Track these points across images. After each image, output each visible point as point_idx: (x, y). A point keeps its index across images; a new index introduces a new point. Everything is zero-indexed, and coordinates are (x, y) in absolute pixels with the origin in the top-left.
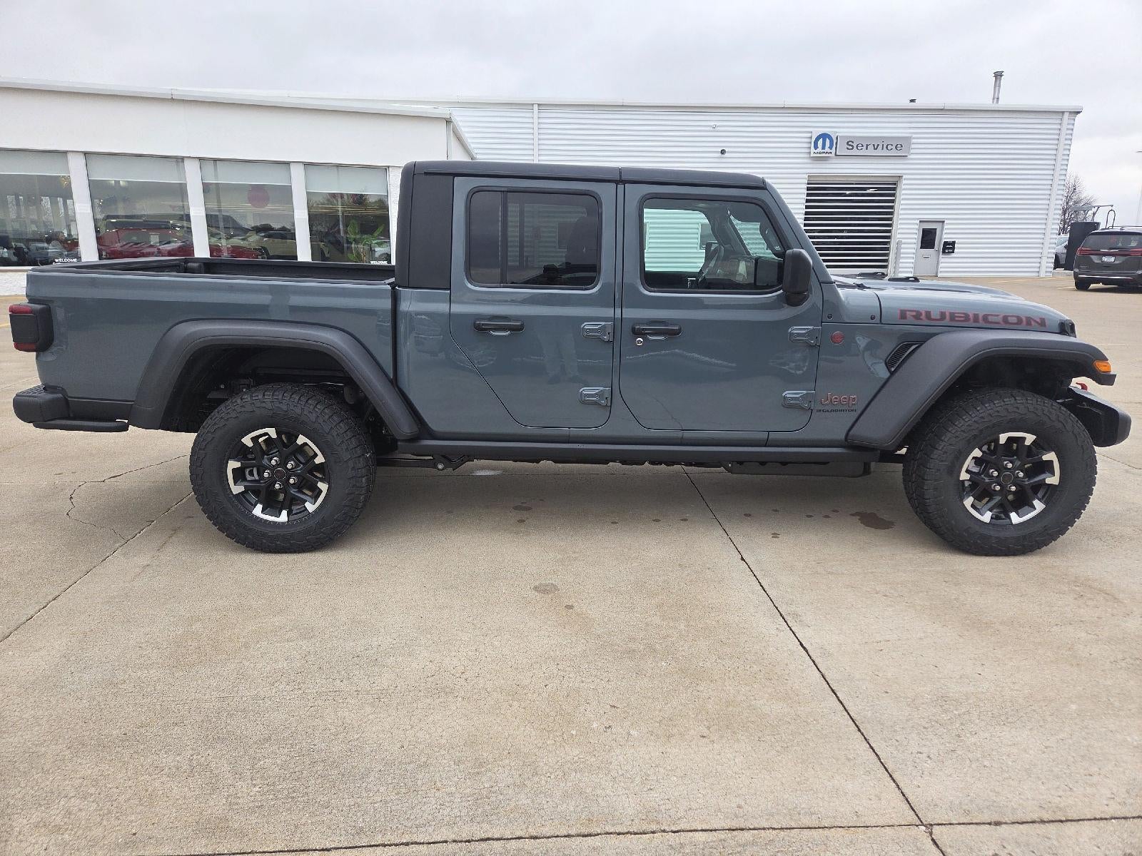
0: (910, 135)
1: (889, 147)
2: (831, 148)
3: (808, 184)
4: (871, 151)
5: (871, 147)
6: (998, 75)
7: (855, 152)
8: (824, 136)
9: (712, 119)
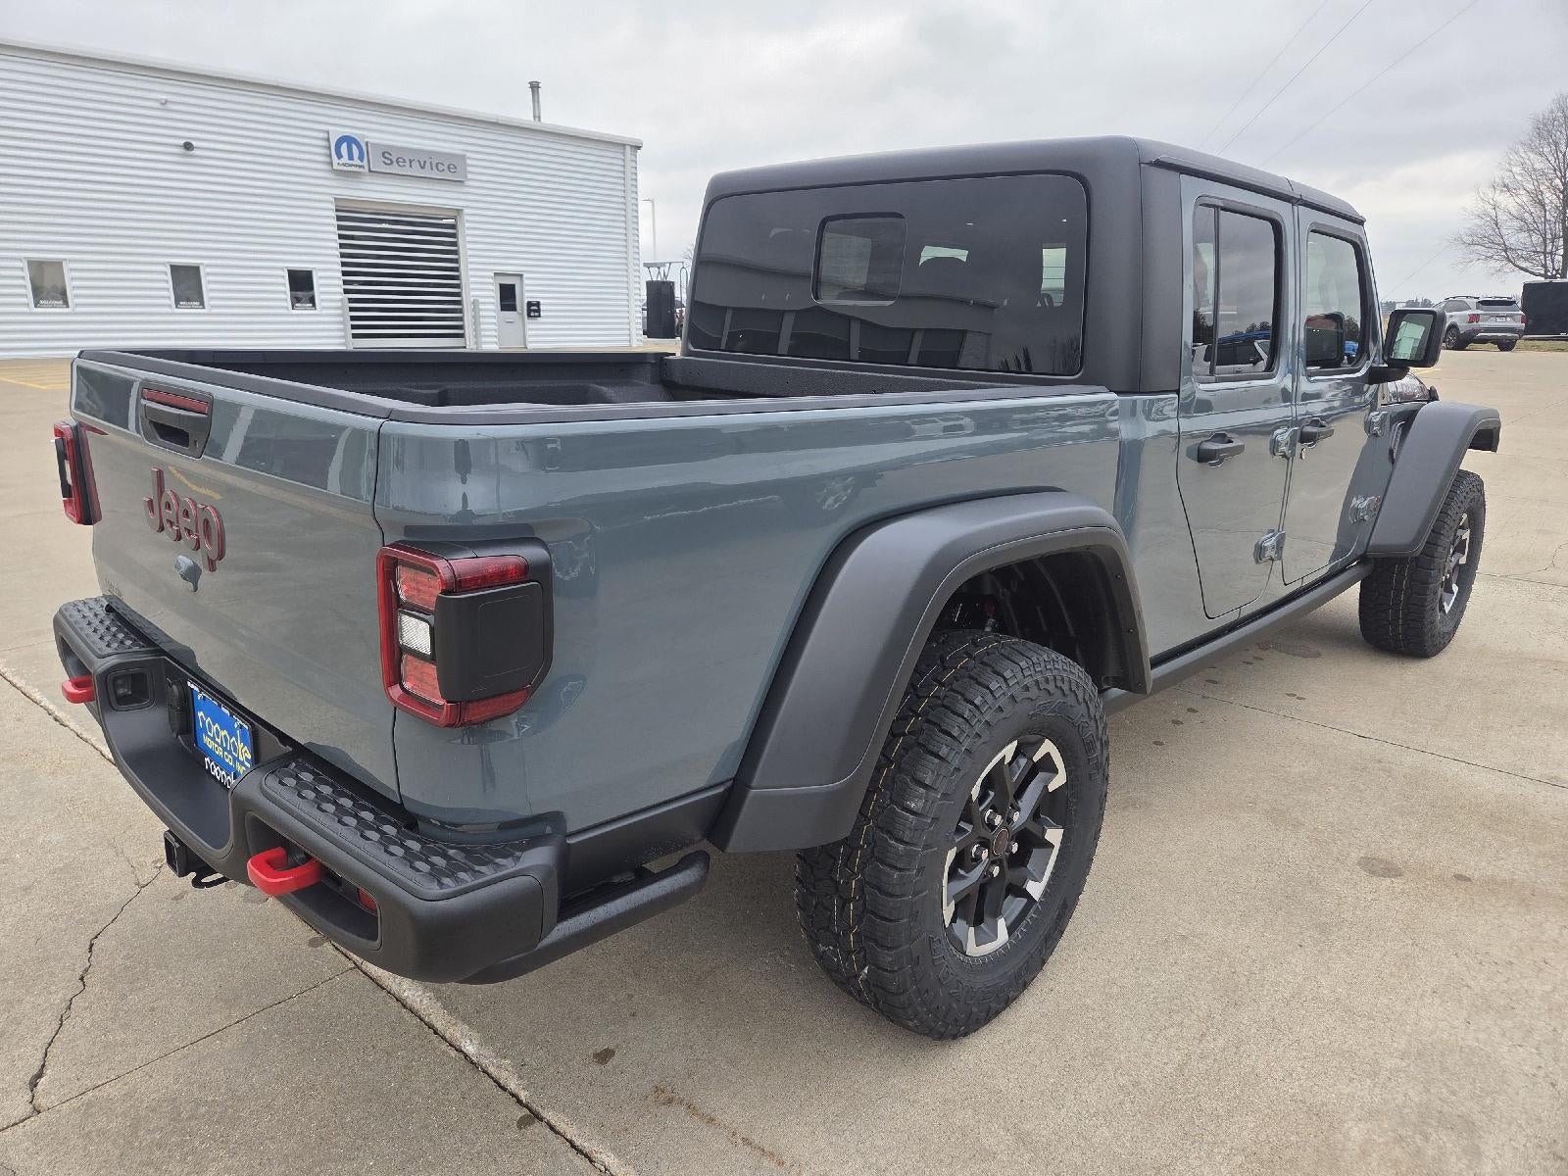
0: (464, 153)
1: (440, 167)
2: (361, 158)
3: (337, 210)
4: (416, 171)
5: (415, 164)
6: (535, 87)
7: (395, 169)
8: (349, 140)
9: (162, 90)
